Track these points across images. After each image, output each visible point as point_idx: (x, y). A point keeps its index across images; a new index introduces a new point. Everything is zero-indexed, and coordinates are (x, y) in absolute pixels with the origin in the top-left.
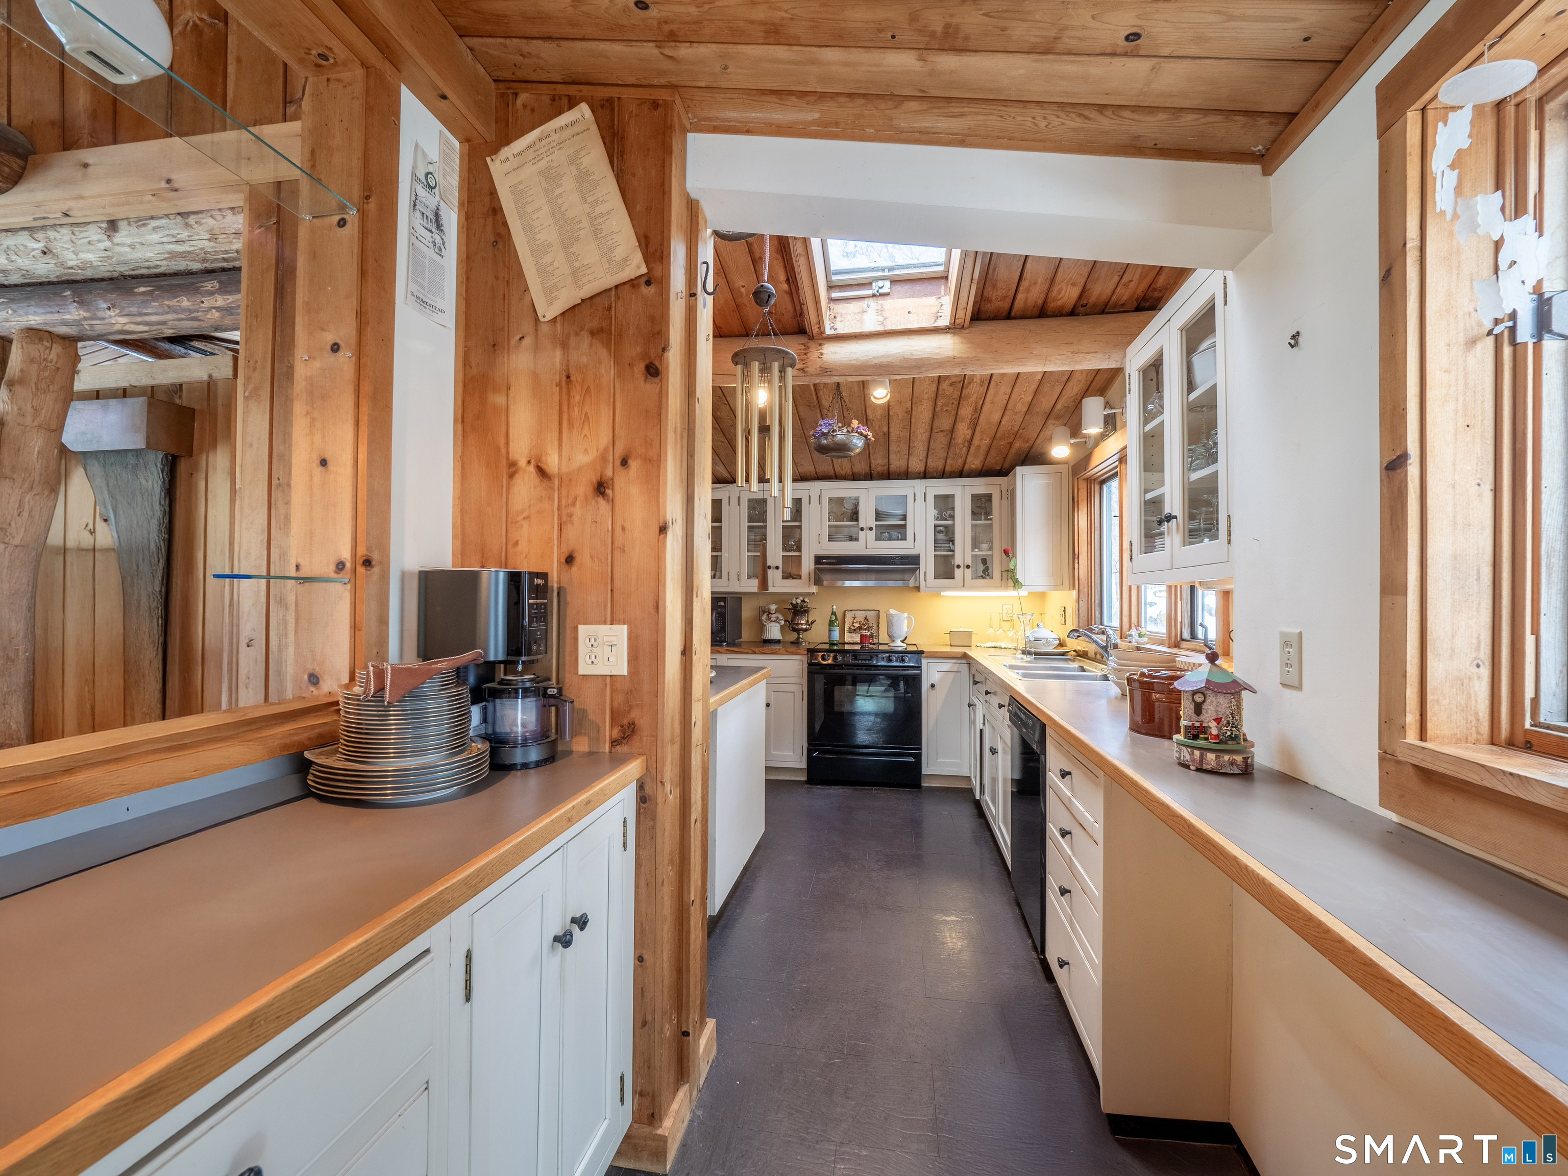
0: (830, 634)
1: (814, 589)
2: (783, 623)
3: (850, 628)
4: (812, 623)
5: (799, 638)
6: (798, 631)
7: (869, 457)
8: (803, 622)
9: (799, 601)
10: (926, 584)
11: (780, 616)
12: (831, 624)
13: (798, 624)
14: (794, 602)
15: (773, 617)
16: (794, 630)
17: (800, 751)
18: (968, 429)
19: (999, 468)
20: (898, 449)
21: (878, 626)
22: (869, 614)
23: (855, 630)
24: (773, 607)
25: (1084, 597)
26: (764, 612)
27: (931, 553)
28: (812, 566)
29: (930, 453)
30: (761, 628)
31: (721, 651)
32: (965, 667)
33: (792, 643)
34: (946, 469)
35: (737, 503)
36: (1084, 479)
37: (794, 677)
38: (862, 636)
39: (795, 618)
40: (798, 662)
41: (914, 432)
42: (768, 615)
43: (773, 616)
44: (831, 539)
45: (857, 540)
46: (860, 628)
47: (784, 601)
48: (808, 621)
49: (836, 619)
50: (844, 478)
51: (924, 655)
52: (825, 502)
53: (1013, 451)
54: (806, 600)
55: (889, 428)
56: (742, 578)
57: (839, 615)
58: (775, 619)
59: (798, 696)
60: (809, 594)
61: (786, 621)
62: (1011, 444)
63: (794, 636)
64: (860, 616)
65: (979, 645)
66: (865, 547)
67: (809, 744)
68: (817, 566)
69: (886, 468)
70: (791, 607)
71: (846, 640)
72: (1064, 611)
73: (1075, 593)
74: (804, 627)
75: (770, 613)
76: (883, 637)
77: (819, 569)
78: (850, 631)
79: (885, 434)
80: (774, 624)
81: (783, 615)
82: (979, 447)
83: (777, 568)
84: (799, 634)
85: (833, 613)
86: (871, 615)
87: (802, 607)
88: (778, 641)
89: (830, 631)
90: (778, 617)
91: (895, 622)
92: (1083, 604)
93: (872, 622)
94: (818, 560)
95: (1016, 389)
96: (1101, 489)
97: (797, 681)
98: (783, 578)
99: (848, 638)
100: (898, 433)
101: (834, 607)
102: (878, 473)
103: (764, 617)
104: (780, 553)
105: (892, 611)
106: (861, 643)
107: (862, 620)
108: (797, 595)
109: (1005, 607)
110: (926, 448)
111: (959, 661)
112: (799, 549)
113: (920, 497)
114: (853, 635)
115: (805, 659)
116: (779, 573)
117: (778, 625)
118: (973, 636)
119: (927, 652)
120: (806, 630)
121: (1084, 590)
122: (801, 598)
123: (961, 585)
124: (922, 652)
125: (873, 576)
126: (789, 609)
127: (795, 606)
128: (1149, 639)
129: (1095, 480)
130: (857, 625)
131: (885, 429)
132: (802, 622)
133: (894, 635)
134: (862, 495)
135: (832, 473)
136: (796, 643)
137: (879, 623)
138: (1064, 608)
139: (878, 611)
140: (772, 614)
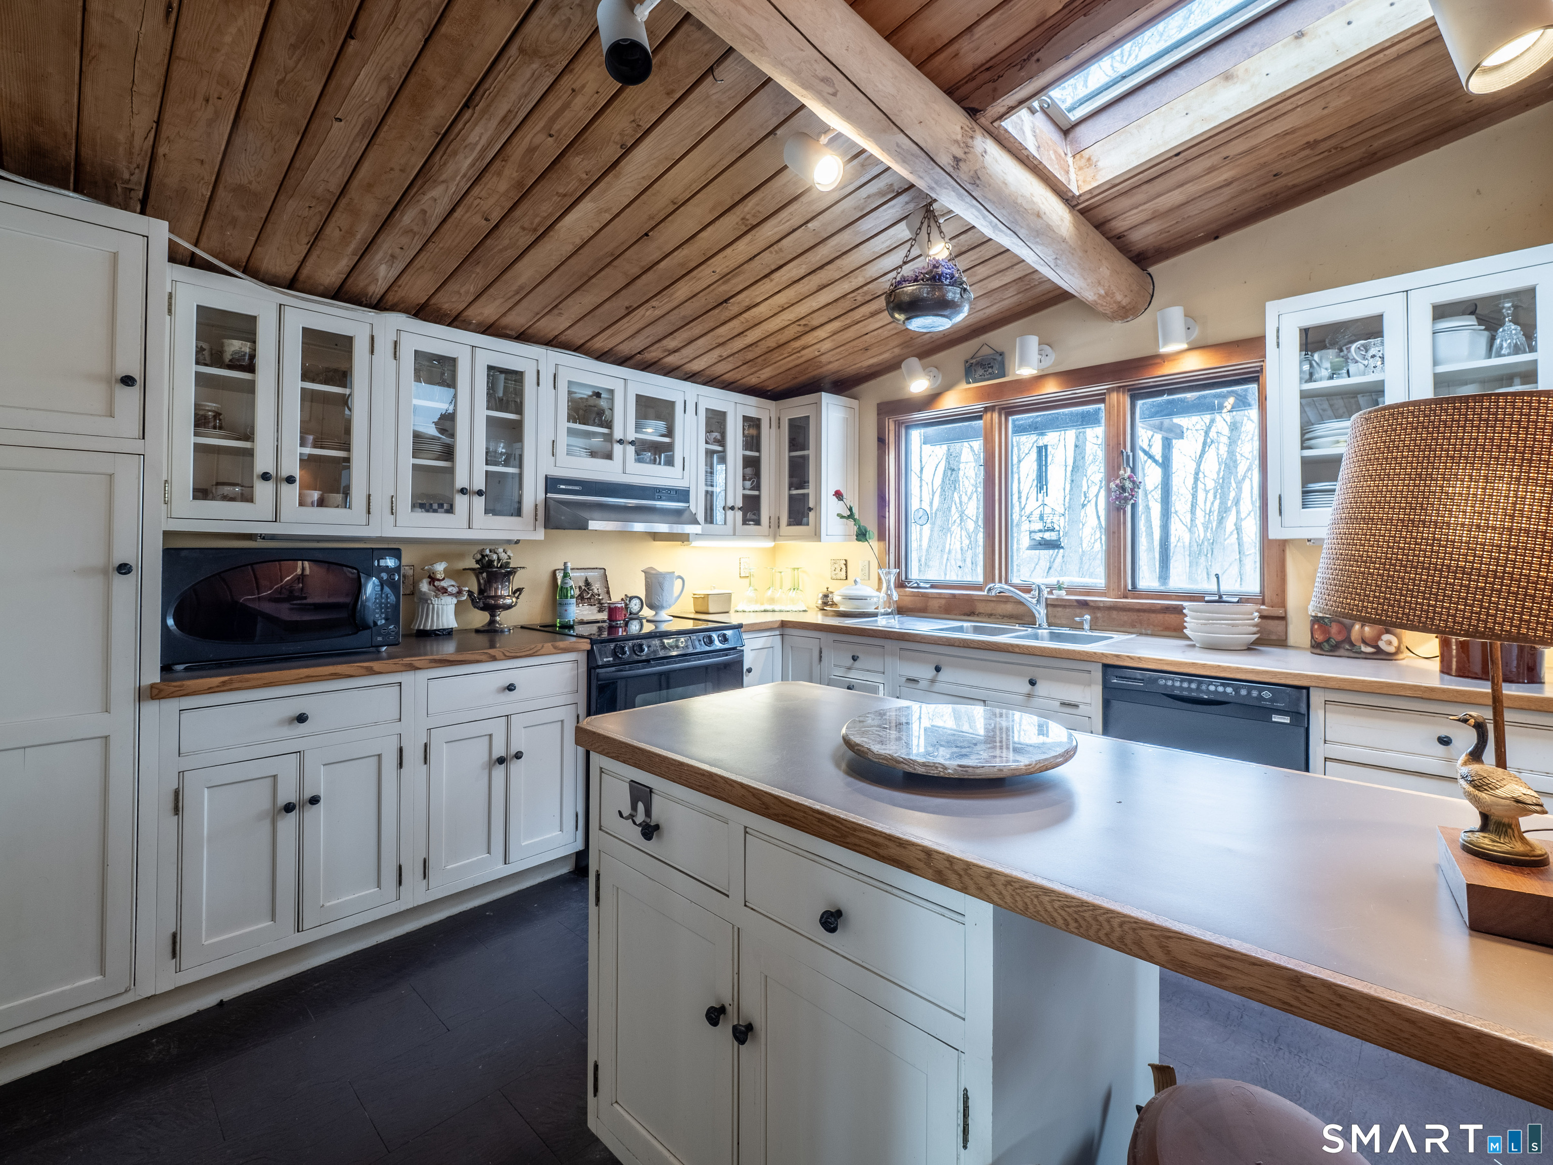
1: (540, 534)
4: (517, 593)
5: (492, 622)
6: (493, 610)
8: (505, 593)
9: (498, 555)
11: (457, 584)
13: (496, 597)
14: (486, 556)
15: (441, 586)
16: (484, 607)
17: (573, 823)
19: (770, 389)
22: (590, 574)
24: (440, 568)
25: (893, 549)
27: (702, 488)
28: (541, 495)
32: (779, 638)
33: (479, 632)
35: (392, 355)
37: (562, 694)
39: (489, 586)
40: (570, 665)
42: (431, 582)
43: (440, 583)
44: (571, 451)
45: (610, 458)
48: (511, 590)
52: (563, 388)
54: (514, 552)
56: (399, 507)
58: (446, 589)
59: (570, 725)
60: (525, 543)
61: (470, 593)
66: (621, 471)
68: (549, 495)
70: (485, 566)
74: (505, 600)
75: (434, 579)
77: (553, 501)
80: (444, 600)
83: (480, 493)
84: (493, 615)
85: (568, 575)
87: (503, 565)
88: (450, 632)
90: (452, 586)
92: (892, 557)
94: (551, 484)
98: (486, 513)
101: (557, 563)
104: (481, 468)
107: (582, 584)
111: (773, 633)
112: (517, 463)
113: (690, 408)
115: (583, 657)
117: (454, 601)
119: (746, 625)
120: (509, 607)
121: (893, 541)
122: (504, 550)
123: (732, 534)
126: (480, 570)
127: (492, 564)
132: (503, 592)
133: (664, 604)
134: (618, 387)
136: (488, 630)
137: (608, 588)
138: (846, 561)
139: (605, 569)
140: (439, 580)
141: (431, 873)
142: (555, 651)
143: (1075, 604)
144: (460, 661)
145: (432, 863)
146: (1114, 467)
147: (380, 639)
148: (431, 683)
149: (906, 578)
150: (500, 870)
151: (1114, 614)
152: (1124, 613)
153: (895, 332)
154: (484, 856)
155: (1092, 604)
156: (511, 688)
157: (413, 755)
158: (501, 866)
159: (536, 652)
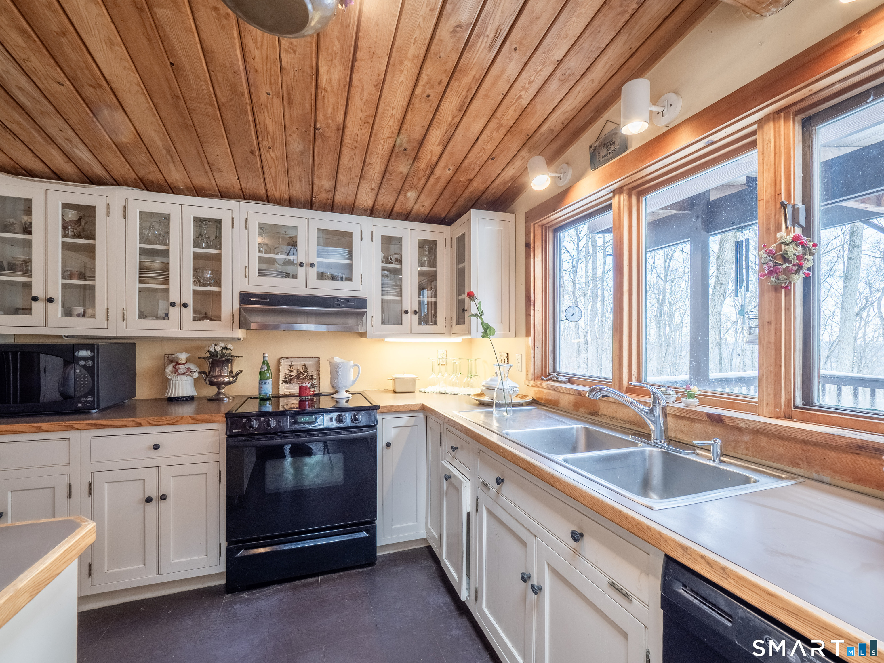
0: (260, 388)
1: (240, 334)
2: (196, 375)
3: (286, 378)
4: (238, 374)
5: (219, 393)
6: (218, 385)
7: (313, 173)
8: (225, 373)
9: (218, 349)
10: (374, 329)
11: (193, 367)
12: (262, 375)
13: (218, 376)
14: (212, 350)
15: (182, 369)
16: (212, 384)
17: (217, 551)
18: (439, 145)
19: (443, 216)
20: (351, 165)
21: (319, 375)
22: (308, 361)
23: (291, 380)
24: (183, 357)
25: (538, 344)
26: (171, 361)
27: (379, 297)
28: (236, 305)
29: (385, 180)
30: (166, 382)
31: (76, 426)
32: (423, 419)
33: (210, 400)
34: (395, 209)
35: (122, 215)
36: (539, 226)
37: (206, 453)
38: (301, 388)
39: (214, 370)
40: (212, 432)
41: (376, 135)
42: (174, 366)
43: (182, 367)
44: (261, 273)
45: (295, 277)
46: (297, 377)
47: (200, 348)
48: (231, 372)
49: (269, 368)
50: (279, 202)
51: (379, 411)
52: (254, 228)
53: (467, 193)
54: (230, 346)
55: (345, 117)
56: (129, 316)
57: (273, 364)
58: (184, 371)
59: (213, 478)
60: (233, 340)
61: (200, 373)
62: (471, 180)
63: (212, 391)
64: (298, 365)
65: (423, 390)
66: (304, 285)
67: (229, 543)
68: (242, 306)
69: (330, 195)
70: (208, 355)
71: (281, 392)
72: (507, 357)
73: (530, 339)
74: (226, 379)
75: (178, 363)
76: (325, 386)
77: (245, 309)
78: (286, 381)
79: (338, 129)
80: (184, 377)
81: (199, 366)
82: (439, 178)
83: (185, 305)
84: (219, 389)
85: (265, 363)
86: (310, 363)
87: (223, 355)
88: (191, 399)
89: (260, 383)
90: (188, 369)
91: (340, 371)
92: (538, 351)
93: (312, 370)
94: (245, 297)
95: (524, 75)
96: (555, 237)
97: (212, 458)
98: (194, 319)
99: (283, 389)
100: (356, 130)
101: (266, 355)
102: (320, 202)
103: (169, 368)
104: (190, 287)
105: (337, 359)
106: (300, 395)
107: (300, 368)
108: (216, 341)
109: (440, 352)
110: (383, 169)
111: (416, 414)
112: (218, 284)
113: (367, 236)
114: (290, 385)
115: (222, 427)
116: (189, 312)
117: (189, 378)
118: (417, 381)
119: (383, 407)
120: (229, 383)
121: (539, 337)
122: (223, 345)
123: (408, 331)
124: (377, 407)
125: (313, 319)
126: (204, 358)
127: (213, 355)
128: (700, 400)
129: (549, 227)
130: (295, 374)
131: (341, 119)
133: (340, 386)
134: (300, 224)
135: (262, 192)
136: (216, 399)
137: (319, 371)
138: (507, 354)
139: (319, 358)
140: (180, 364)
141: (94, 573)
142: (193, 422)
143: (706, 419)
144: (111, 426)
145: (94, 568)
146: (769, 229)
147: (80, 405)
148: (93, 439)
149: (554, 371)
150: (152, 578)
151: (763, 441)
152: (780, 442)
153: (503, 131)
154: (140, 566)
155: (728, 422)
156: (156, 447)
157: (80, 490)
158: (154, 575)
159: (176, 421)
